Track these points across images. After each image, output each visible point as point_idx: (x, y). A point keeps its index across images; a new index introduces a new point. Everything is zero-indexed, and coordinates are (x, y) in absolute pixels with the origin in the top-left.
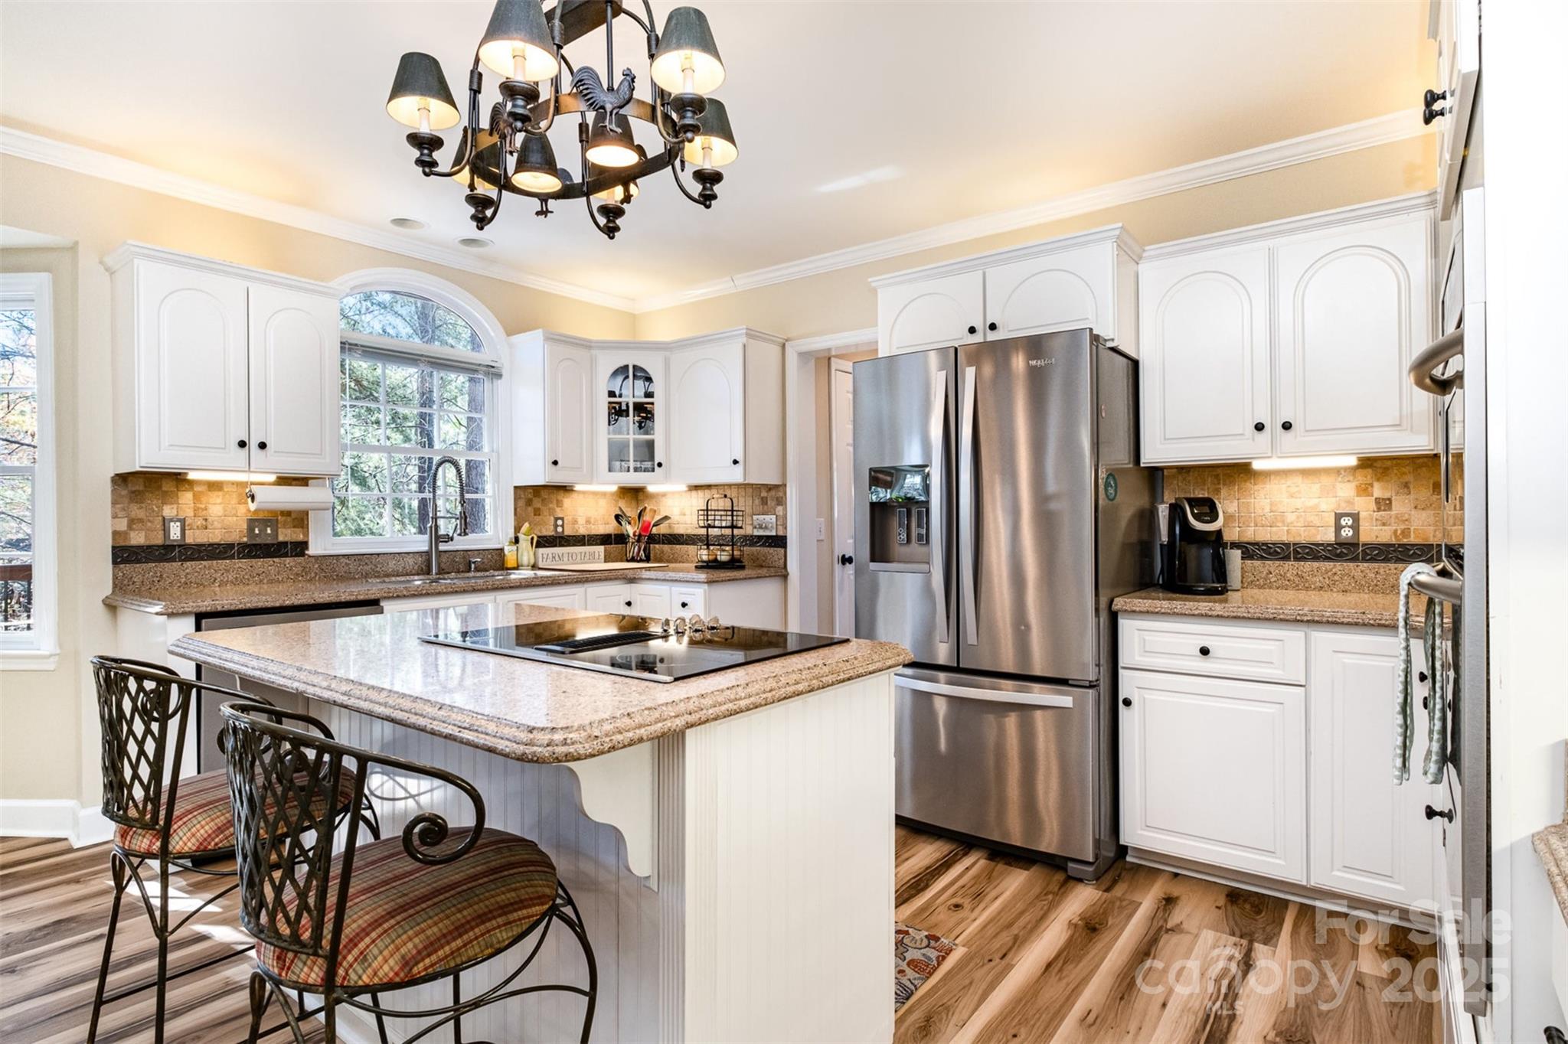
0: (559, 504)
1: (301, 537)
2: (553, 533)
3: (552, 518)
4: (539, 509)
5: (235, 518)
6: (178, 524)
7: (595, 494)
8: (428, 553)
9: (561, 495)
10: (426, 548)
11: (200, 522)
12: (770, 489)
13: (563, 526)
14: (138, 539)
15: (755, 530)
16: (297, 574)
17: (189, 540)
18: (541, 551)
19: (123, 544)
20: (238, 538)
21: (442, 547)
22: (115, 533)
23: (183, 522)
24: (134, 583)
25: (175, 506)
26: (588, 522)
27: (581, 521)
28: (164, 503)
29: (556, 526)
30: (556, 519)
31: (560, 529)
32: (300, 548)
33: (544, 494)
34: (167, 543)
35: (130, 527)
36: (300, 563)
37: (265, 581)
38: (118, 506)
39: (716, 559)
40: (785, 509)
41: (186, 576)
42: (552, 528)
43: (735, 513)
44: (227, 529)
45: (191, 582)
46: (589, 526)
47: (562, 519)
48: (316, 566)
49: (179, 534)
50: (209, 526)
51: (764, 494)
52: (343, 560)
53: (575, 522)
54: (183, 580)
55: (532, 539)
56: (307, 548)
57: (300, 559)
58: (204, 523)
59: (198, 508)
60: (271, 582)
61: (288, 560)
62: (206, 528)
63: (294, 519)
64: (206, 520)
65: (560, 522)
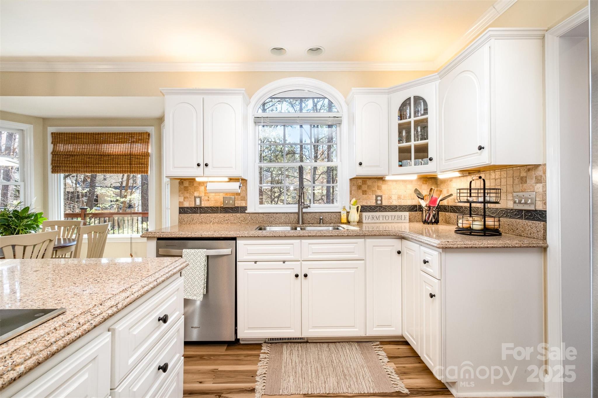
0: (379, 188)
1: (244, 205)
2: (375, 204)
3: (374, 196)
4: (366, 191)
5: (219, 197)
6: (199, 199)
7: (404, 181)
8: (298, 213)
9: (380, 183)
10: (297, 211)
11: (206, 198)
12: (529, 170)
13: (381, 200)
14: (186, 204)
15: (515, 205)
16: (242, 221)
17: (203, 205)
18: (364, 214)
19: (182, 206)
20: (220, 205)
21: (305, 210)
22: (180, 202)
23: (200, 198)
24: (185, 221)
25: (198, 192)
26: (399, 198)
27: (394, 197)
28: (195, 191)
29: (377, 200)
30: (377, 197)
31: (379, 202)
32: (243, 210)
33: (369, 182)
34: (196, 206)
35: (184, 200)
36: (243, 216)
37: (229, 223)
38: (181, 192)
39: (470, 227)
40: (545, 187)
41: (201, 220)
42: (374, 201)
43: (486, 191)
44: (216, 201)
45: (203, 222)
46: (399, 200)
47: (381, 196)
48: (250, 217)
49: (199, 203)
50: (210, 200)
51: (523, 174)
52: (261, 215)
53: (390, 198)
54: (200, 221)
55: (358, 207)
56: (246, 210)
57: (243, 214)
58: (208, 199)
59: (206, 193)
60: (232, 223)
61: (238, 214)
62: (209, 201)
63: (241, 197)
64: (209, 197)
65: (379, 198)
